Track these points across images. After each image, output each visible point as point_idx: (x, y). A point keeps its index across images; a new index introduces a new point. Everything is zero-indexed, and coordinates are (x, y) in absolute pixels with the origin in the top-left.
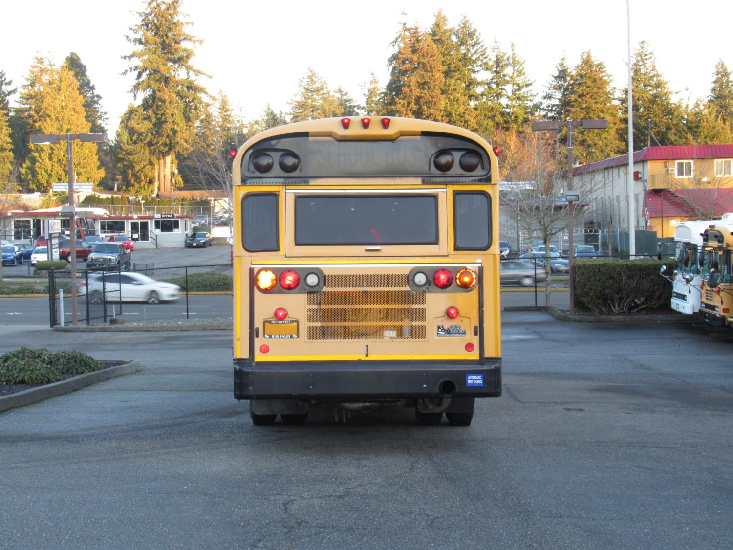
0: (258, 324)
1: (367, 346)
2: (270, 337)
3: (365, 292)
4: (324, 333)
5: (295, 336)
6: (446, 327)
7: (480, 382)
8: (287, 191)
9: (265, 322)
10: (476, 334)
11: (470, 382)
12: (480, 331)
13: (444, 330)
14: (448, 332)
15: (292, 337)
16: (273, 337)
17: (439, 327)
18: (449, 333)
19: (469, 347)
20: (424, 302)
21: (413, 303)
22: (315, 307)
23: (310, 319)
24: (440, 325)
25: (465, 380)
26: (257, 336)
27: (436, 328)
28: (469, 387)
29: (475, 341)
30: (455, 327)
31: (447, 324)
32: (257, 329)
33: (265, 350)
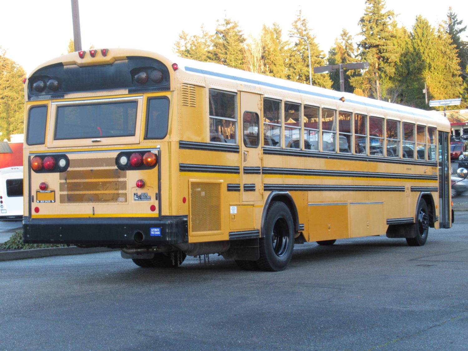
0: (34, 193)
1: (93, 207)
2: (40, 202)
3: (92, 170)
4: (71, 199)
5: (53, 201)
6: (139, 194)
7: (159, 233)
8: (52, 103)
9: (37, 192)
10: (157, 199)
11: (152, 233)
12: (159, 197)
13: (138, 196)
14: (140, 198)
15: (51, 202)
16: (41, 201)
17: (135, 194)
18: (141, 199)
19: (153, 208)
20: (125, 177)
21: (119, 177)
22: (63, 181)
23: (61, 190)
24: (136, 192)
25: (149, 232)
26: (33, 201)
27: (133, 195)
28: (152, 236)
29: (156, 204)
30: (144, 194)
31: (140, 192)
32: (33, 197)
33: (37, 210)
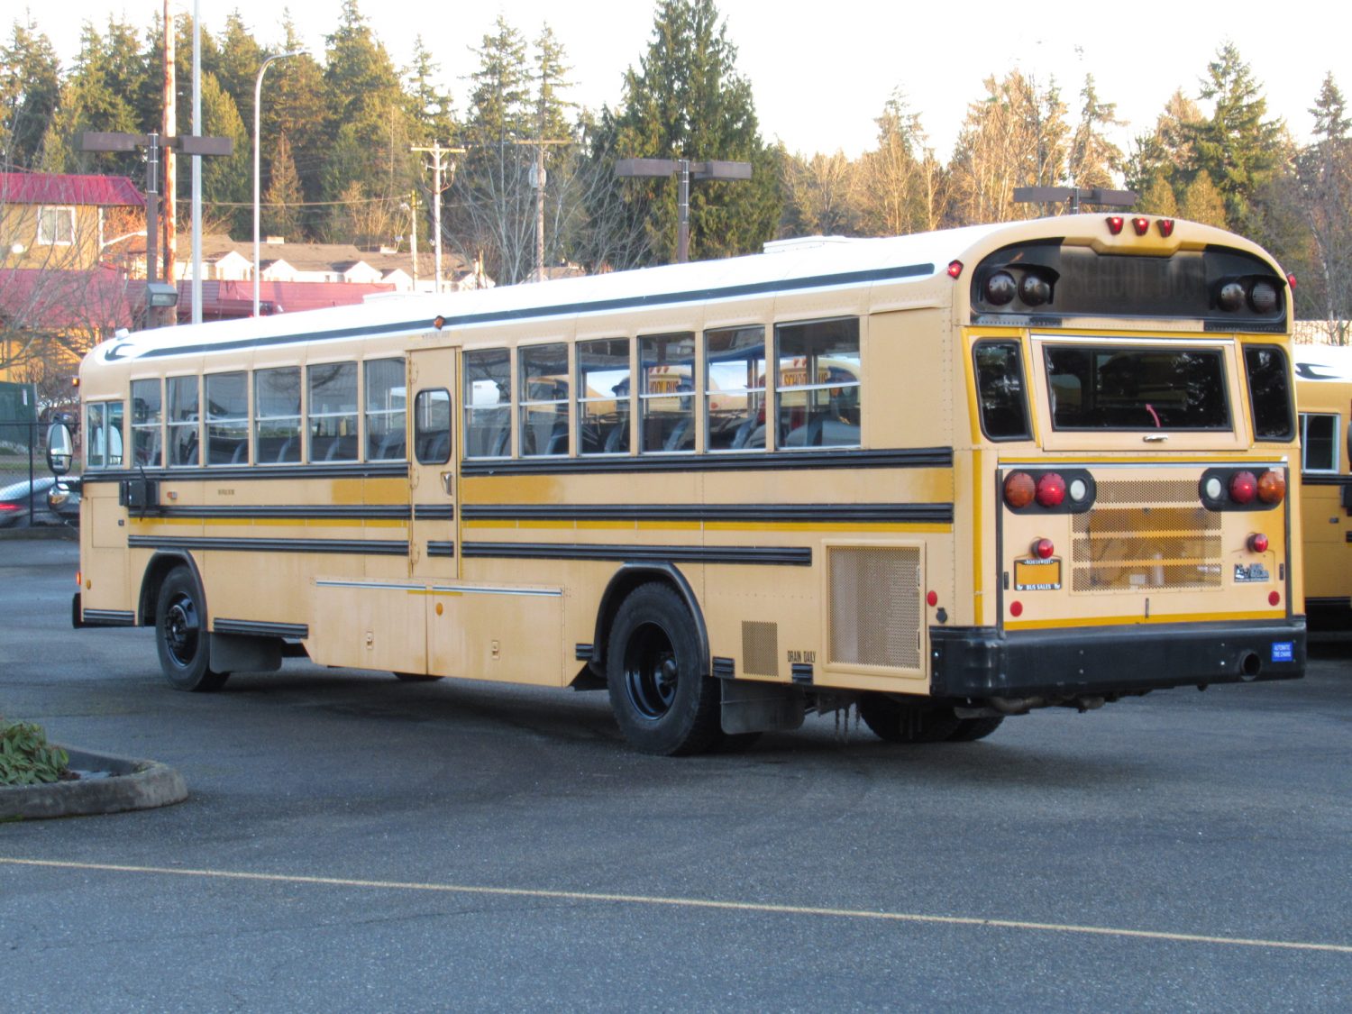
0: (1008, 567)
1: (1147, 600)
2: (1024, 588)
3: (1146, 510)
4: (1095, 580)
5: (1057, 586)
6: (1246, 566)
7: (1288, 654)
8: (1033, 337)
9: (1016, 563)
10: (1281, 578)
11: (1276, 654)
12: (1285, 572)
13: (1243, 573)
14: (1248, 574)
15: (1053, 588)
16: (1028, 587)
17: (1237, 567)
18: (1250, 577)
19: (1274, 599)
20: (1219, 527)
21: (1206, 527)
22: (1082, 536)
23: (1077, 556)
24: (1238, 562)
25: (1269, 651)
26: (1006, 587)
27: (1233, 568)
28: (1275, 663)
29: (1280, 588)
30: (1257, 566)
31: (1248, 561)
32: (1007, 575)
33: (1016, 609)
